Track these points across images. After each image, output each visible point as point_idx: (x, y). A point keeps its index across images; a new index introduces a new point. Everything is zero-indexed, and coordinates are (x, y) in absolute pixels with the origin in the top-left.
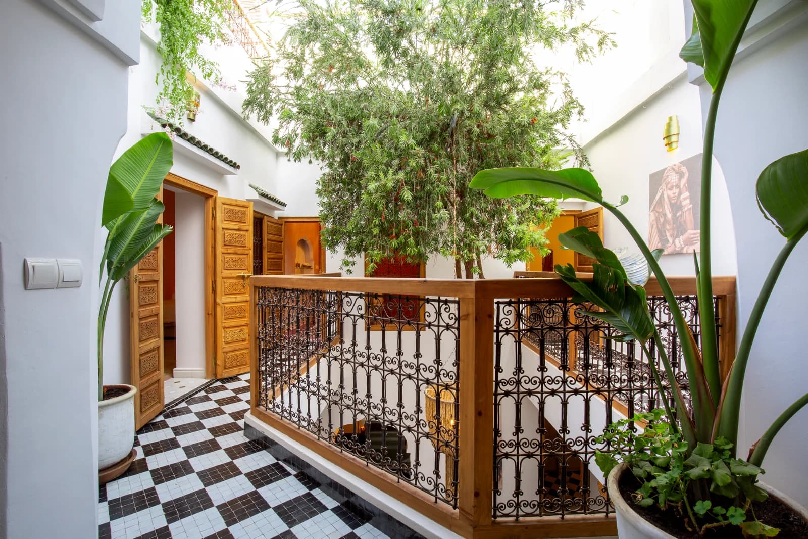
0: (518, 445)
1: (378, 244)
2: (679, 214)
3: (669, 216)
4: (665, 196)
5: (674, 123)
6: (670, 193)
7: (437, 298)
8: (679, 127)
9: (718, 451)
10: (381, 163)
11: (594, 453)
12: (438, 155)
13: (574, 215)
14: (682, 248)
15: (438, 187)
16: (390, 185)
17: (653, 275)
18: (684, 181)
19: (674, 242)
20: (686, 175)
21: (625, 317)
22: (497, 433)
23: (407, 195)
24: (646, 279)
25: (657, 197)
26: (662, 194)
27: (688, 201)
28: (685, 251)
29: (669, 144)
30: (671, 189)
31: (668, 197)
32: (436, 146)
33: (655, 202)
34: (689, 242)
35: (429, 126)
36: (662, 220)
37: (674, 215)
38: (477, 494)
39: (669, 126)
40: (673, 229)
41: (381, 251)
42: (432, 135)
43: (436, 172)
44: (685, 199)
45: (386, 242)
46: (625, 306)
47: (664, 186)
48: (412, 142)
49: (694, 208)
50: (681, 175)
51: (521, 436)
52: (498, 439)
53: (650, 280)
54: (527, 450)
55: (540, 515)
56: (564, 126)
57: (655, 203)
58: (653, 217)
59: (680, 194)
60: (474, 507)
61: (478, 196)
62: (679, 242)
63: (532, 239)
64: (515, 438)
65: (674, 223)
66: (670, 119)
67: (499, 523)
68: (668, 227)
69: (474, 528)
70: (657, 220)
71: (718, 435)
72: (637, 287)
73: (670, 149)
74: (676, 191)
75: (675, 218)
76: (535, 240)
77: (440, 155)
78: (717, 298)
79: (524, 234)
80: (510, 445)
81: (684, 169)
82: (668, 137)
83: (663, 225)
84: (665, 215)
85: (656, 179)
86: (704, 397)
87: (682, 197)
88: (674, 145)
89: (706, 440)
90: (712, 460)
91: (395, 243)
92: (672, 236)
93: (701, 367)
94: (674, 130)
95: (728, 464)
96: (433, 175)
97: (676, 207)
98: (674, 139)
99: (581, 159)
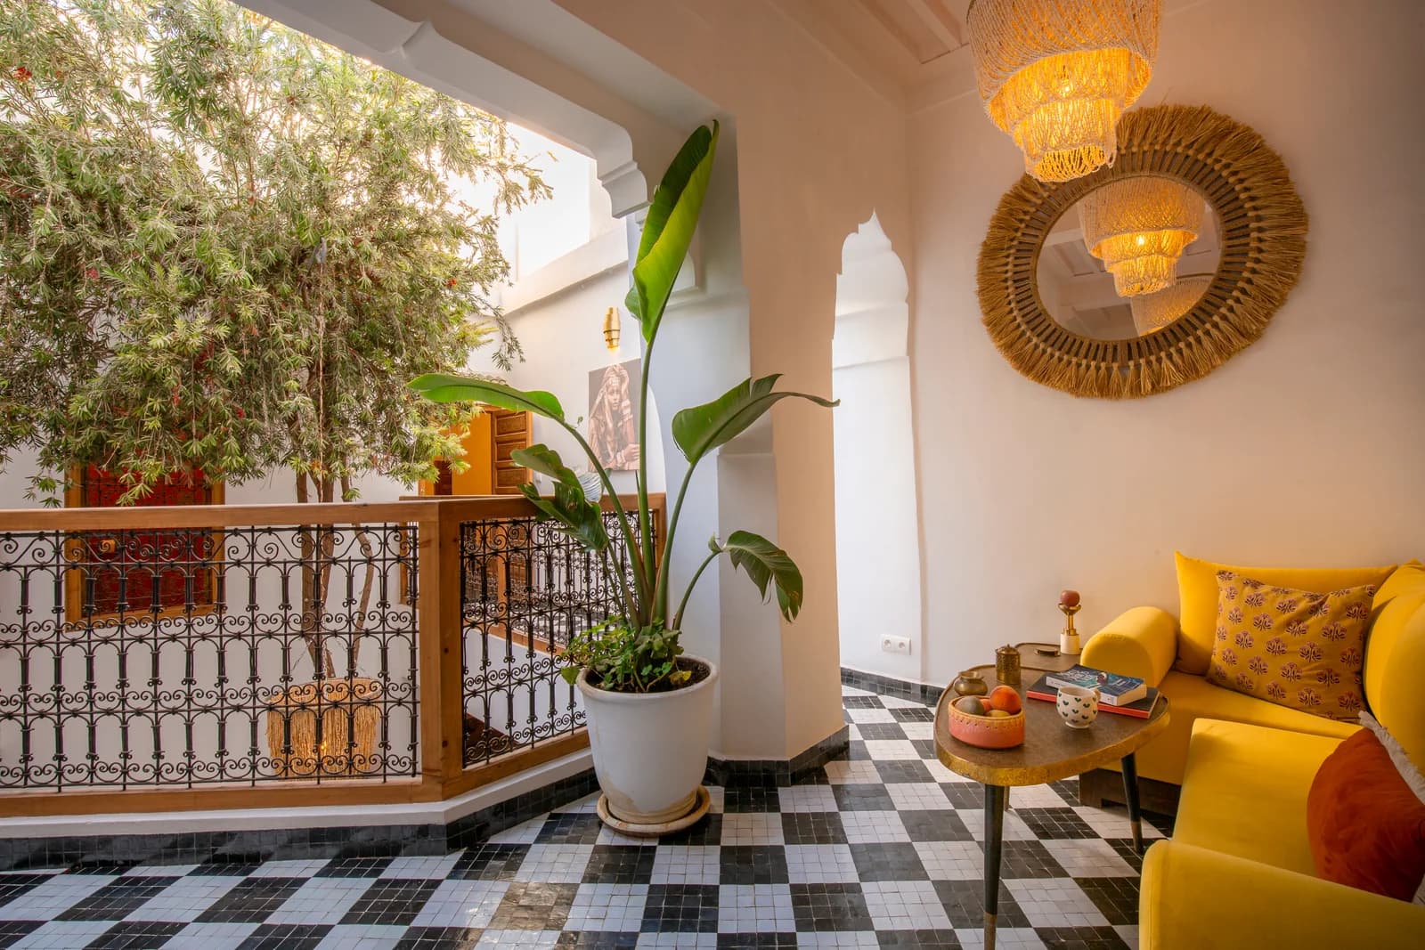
0: (486, 679)
1: (152, 447)
2: (620, 424)
3: (610, 425)
4: (606, 403)
5: (614, 316)
6: (611, 398)
7: (382, 525)
8: (619, 323)
9: (655, 628)
10: (173, 300)
11: (559, 672)
12: (287, 302)
13: (491, 413)
14: (624, 464)
15: (289, 356)
16: (196, 342)
17: (606, 492)
18: (625, 386)
19: (615, 457)
20: (627, 380)
21: (585, 531)
22: (464, 670)
23: (232, 365)
24: (600, 497)
25: (597, 402)
26: (603, 398)
27: (628, 411)
28: (626, 468)
29: (610, 340)
30: (612, 393)
31: (610, 403)
32: (285, 287)
33: (595, 407)
34: (630, 458)
35: (272, 250)
36: (603, 429)
37: (615, 425)
38: (445, 744)
39: (610, 318)
40: (614, 441)
41: (163, 463)
42: (276, 268)
43: (286, 330)
44: (626, 407)
45: (174, 445)
46: (583, 522)
47: (604, 389)
48: (244, 275)
49: (634, 419)
50: (622, 380)
51: (488, 669)
52: (465, 677)
53: (603, 497)
54: (495, 683)
55: (511, 751)
56: (485, 289)
57: (596, 409)
58: (593, 426)
59: (621, 401)
60: (442, 759)
61: (355, 375)
62: (621, 457)
63: (445, 448)
64: (483, 673)
65: (615, 434)
66: (611, 310)
67: (469, 771)
68: (609, 439)
69: (443, 784)
70: (597, 428)
71: (655, 616)
72: (593, 503)
73: (611, 346)
74: (618, 397)
75: (616, 429)
76: (449, 450)
77: (292, 302)
78: (653, 512)
79: (433, 439)
80: (477, 681)
81: (625, 372)
82: (609, 331)
83: (604, 436)
84: (606, 424)
85: (596, 379)
86: (645, 592)
87: (624, 404)
88: (615, 342)
89: (647, 624)
90: (651, 634)
91: (196, 447)
92: (613, 449)
93: (642, 564)
94: (614, 326)
95: (661, 635)
96: (281, 335)
97: (617, 416)
98: (614, 335)
99: (510, 341)
